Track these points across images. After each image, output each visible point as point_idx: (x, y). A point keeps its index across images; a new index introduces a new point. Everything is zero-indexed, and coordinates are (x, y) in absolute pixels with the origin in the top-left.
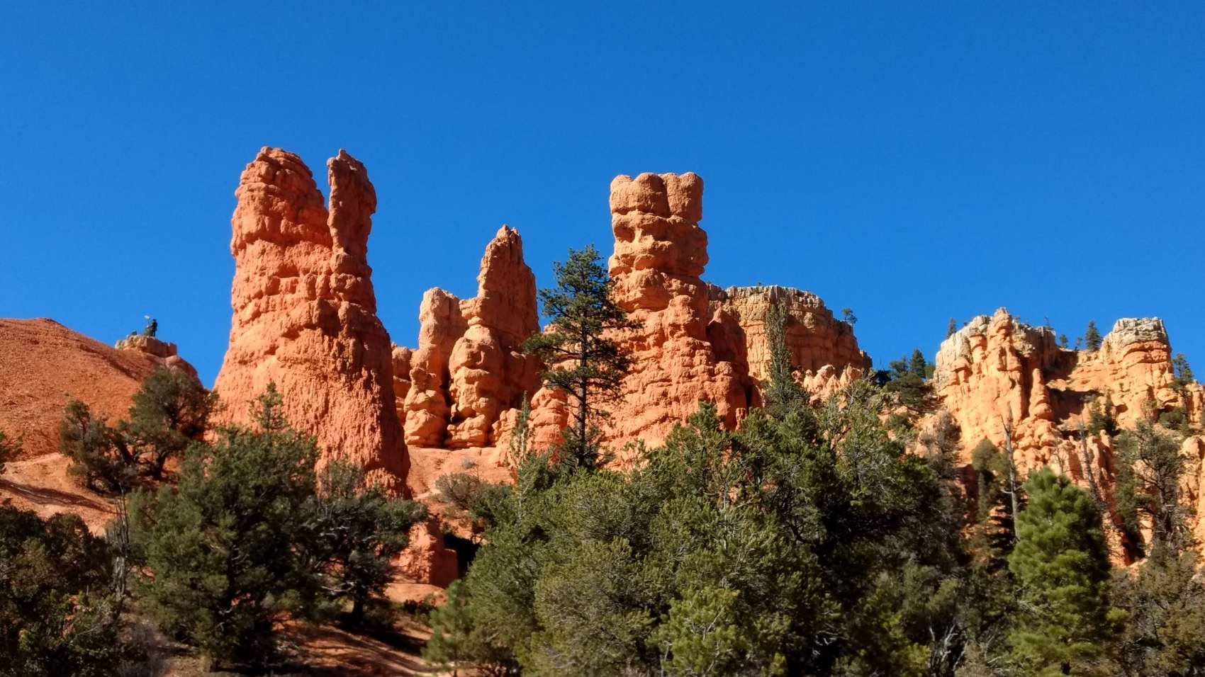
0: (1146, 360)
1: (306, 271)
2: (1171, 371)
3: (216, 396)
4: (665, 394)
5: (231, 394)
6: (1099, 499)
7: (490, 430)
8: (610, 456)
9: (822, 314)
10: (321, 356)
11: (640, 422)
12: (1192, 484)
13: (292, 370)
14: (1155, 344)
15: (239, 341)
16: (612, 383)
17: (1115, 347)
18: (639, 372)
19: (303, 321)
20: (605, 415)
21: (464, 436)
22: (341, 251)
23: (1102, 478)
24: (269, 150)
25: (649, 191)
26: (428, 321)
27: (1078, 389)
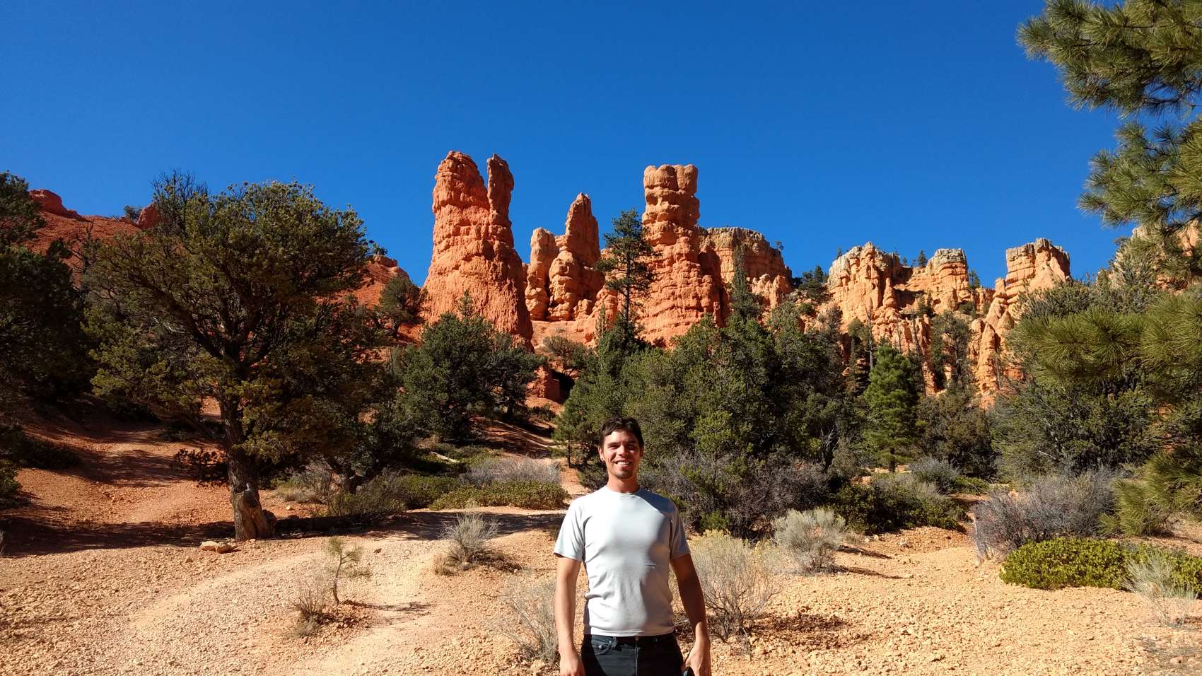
0: (952, 274)
1: (475, 223)
2: (967, 280)
3: (426, 292)
4: (673, 294)
5: (434, 291)
6: (921, 354)
7: (572, 311)
8: (642, 328)
9: (764, 244)
10: (484, 272)
11: (659, 309)
12: (976, 347)
13: (467, 278)
14: (959, 264)
15: (437, 262)
16: (644, 288)
17: (934, 265)
18: (659, 280)
19: (474, 251)
20: (640, 305)
21: (558, 314)
22: (495, 212)
23: (923, 342)
24: (453, 153)
25: (666, 176)
26: (536, 247)
27: (912, 290)
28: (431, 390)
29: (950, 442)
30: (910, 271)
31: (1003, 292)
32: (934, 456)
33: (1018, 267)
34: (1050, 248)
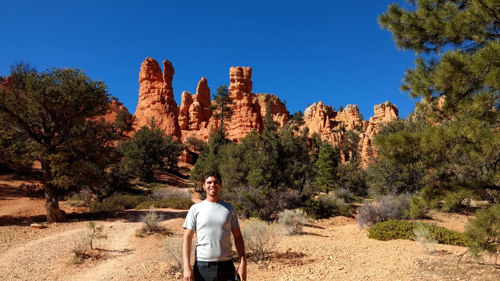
0: (353, 115)
1: (157, 88)
2: (359, 117)
3: (135, 117)
4: (241, 120)
5: (139, 117)
6: (340, 147)
7: (199, 126)
8: (228, 134)
9: (278, 101)
10: (161, 109)
11: (235, 126)
12: (361, 144)
13: (154, 112)
14: (355, 111)
15: (140, 104)
16: (229, 117)
17: (346, 111)
18: (235, 114)
19: (157, 100)
20: (227, 124)
21: (192, 128)
22: (166, 84)
23: (341, 142)
24: (148, 58)
25: (239, 71)
26: (183, 99)
27: (337, 121)
28: (136, 159)
29: (350, 183)
30: (337, 113)
31: (373, 122)
32: (344, 188)
33: (379, 113)
34: (391, 105)
